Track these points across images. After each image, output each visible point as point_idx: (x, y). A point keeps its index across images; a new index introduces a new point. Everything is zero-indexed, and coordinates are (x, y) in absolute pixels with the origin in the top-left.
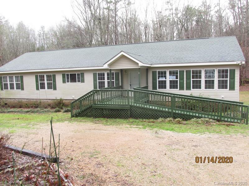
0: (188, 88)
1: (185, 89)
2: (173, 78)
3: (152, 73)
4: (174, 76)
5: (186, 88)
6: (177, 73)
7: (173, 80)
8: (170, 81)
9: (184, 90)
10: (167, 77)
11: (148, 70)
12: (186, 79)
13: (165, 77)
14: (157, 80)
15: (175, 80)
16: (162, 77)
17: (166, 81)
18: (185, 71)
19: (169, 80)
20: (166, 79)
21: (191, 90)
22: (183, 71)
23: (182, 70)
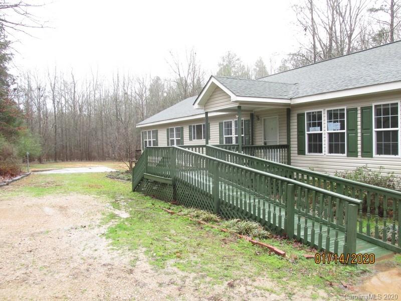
0: (367, 153)
1: (359, 154)
2: (335, 128)
3: (296, 118)
4: (336, 123)
5: (362, 151)
6: (342, 116)
7: (335, 133)
8: (330, 135)
9: (357, 156)
10: (323, 126)
11: (291, 112)
12: (362, 129)
13: (320, 125)
14: (306, 133)
15: (339, 133)
16: (314, 125)
17: (322, 134)
18: (359, 108)
19: (327, 131)
20: (321, 130)
21: (372, 157)
22: (356, 109)
23: (352, 106)
